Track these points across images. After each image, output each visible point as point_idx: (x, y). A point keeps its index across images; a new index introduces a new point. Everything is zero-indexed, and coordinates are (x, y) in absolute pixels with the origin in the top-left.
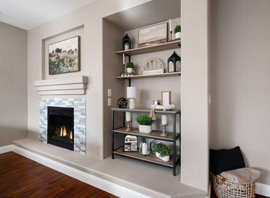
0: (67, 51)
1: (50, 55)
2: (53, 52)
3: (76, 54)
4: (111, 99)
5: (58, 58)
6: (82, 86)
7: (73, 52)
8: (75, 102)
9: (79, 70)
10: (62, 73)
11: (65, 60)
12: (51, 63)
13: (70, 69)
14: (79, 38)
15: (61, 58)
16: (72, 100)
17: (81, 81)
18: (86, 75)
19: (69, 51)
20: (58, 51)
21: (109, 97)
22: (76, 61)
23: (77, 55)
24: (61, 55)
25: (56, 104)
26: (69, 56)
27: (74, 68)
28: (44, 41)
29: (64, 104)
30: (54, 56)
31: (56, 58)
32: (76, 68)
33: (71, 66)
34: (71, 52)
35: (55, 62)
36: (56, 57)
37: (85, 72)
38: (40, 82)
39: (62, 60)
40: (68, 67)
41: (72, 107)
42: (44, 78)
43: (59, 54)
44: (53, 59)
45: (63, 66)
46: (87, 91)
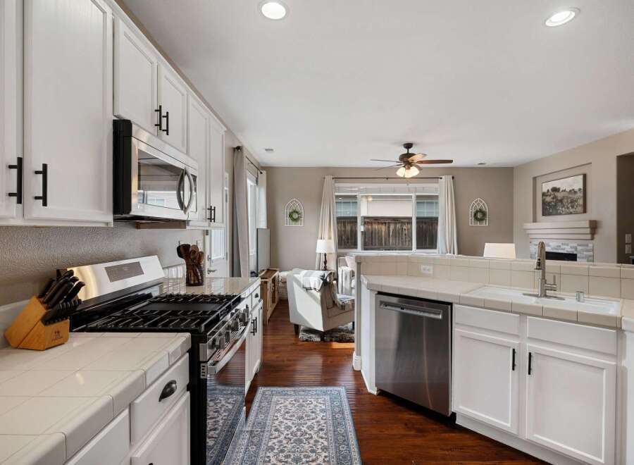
0: (568, 190)
1: (544, 194)
2: (548, 191)
3: (580, 194)
4: (630, 246)
5: (555, 197)
6: (588, 231)
7: (575, 192)
8: (579, 248)
9: (585, 211)
10: (560, 214)
11: (566, 200)
12: (544, 203)
13: (572, 210)
14: (585, 176)
15: (559, 198)
16: (575, 245)
17: (588, 226)
18: (593, 219)
19: (570, 191)
20: (555, 190)
21: (627, 244)
22: (581, 202)
23: (582, 195)
24: (559, 195)
25: (552, 249)
26: (570, 196)
27: (577, 210)
28: (535, 179)
29: (564, 249)
30: (550, 196)
31: (553, 198)
32: (580, 209)
33: (573, 207)
34: (573, 192)
35: (550, 202)
36: (552, 196)
37: (592, 214)
38: (530, 225)
39: (561, 201)
40: (568, 208)
41: (575, 253)
42: (535, 220)
43: (557, 194)
44: (548, 199)
45: (562, 207)
46: (596, 236)
